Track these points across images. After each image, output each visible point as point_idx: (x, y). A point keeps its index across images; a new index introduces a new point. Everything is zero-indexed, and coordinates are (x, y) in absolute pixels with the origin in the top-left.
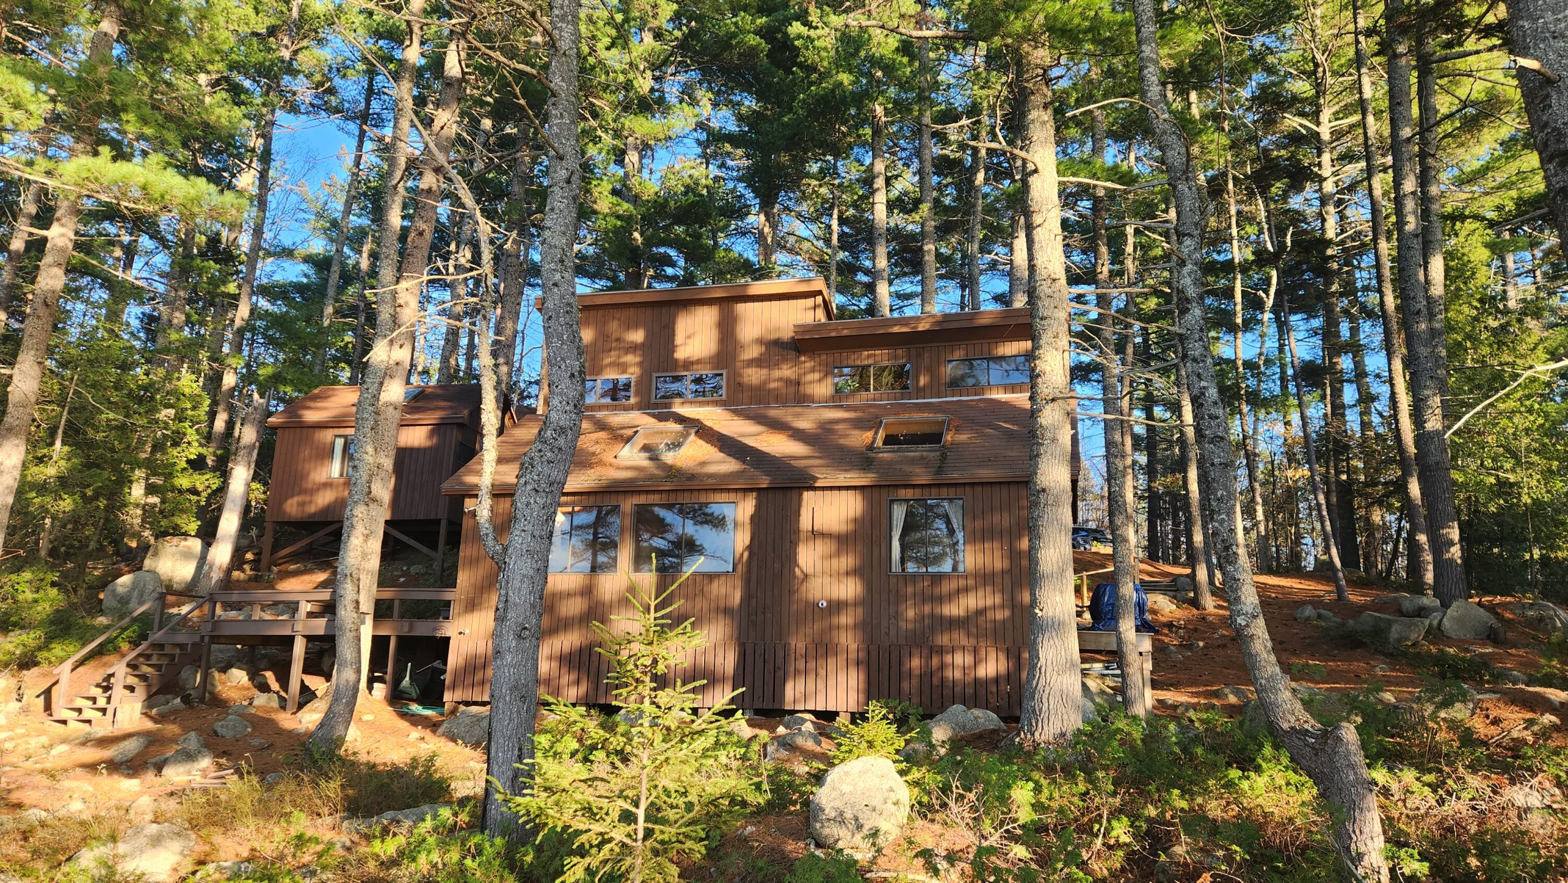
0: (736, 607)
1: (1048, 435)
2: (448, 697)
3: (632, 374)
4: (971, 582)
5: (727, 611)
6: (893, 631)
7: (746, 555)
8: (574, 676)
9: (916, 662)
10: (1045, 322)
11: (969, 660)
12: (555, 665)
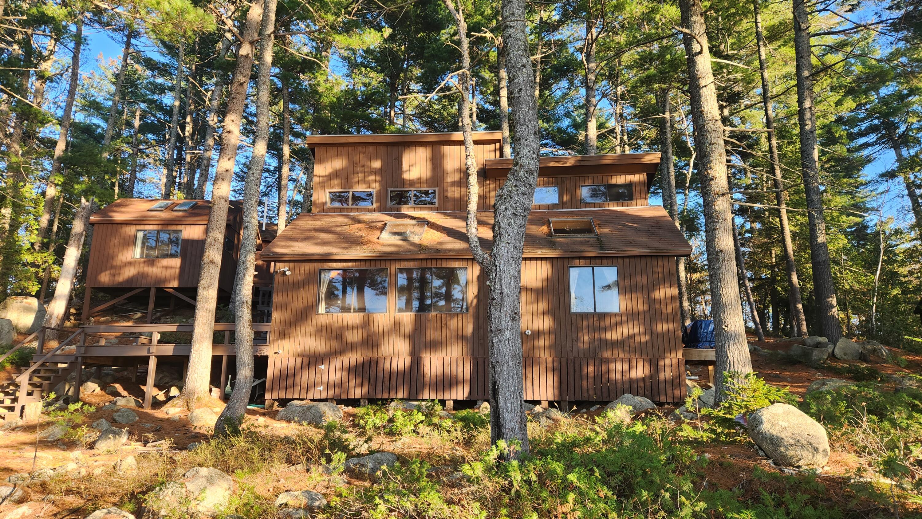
0: (469, 335)
1: (721, 216)
2: (268, 396)
3: (375, 188)
4: (624, 318)
5: (463, 338)
6: (575, 349)
7: (475, 301)
8: (359, 381)
9: (591, 369)
10: (713, 146)
11: (626, 367)
12: (345, 374)
